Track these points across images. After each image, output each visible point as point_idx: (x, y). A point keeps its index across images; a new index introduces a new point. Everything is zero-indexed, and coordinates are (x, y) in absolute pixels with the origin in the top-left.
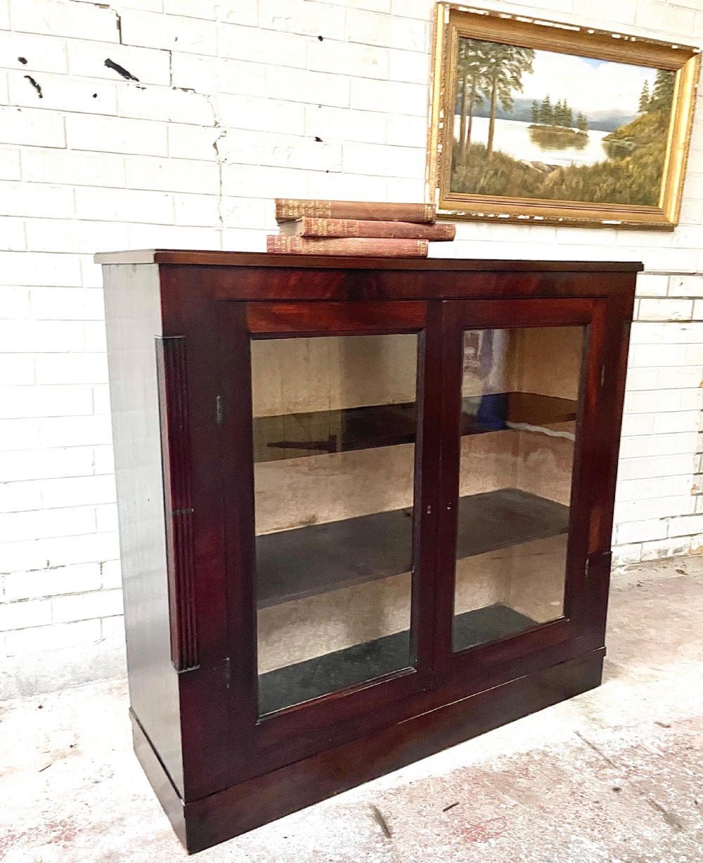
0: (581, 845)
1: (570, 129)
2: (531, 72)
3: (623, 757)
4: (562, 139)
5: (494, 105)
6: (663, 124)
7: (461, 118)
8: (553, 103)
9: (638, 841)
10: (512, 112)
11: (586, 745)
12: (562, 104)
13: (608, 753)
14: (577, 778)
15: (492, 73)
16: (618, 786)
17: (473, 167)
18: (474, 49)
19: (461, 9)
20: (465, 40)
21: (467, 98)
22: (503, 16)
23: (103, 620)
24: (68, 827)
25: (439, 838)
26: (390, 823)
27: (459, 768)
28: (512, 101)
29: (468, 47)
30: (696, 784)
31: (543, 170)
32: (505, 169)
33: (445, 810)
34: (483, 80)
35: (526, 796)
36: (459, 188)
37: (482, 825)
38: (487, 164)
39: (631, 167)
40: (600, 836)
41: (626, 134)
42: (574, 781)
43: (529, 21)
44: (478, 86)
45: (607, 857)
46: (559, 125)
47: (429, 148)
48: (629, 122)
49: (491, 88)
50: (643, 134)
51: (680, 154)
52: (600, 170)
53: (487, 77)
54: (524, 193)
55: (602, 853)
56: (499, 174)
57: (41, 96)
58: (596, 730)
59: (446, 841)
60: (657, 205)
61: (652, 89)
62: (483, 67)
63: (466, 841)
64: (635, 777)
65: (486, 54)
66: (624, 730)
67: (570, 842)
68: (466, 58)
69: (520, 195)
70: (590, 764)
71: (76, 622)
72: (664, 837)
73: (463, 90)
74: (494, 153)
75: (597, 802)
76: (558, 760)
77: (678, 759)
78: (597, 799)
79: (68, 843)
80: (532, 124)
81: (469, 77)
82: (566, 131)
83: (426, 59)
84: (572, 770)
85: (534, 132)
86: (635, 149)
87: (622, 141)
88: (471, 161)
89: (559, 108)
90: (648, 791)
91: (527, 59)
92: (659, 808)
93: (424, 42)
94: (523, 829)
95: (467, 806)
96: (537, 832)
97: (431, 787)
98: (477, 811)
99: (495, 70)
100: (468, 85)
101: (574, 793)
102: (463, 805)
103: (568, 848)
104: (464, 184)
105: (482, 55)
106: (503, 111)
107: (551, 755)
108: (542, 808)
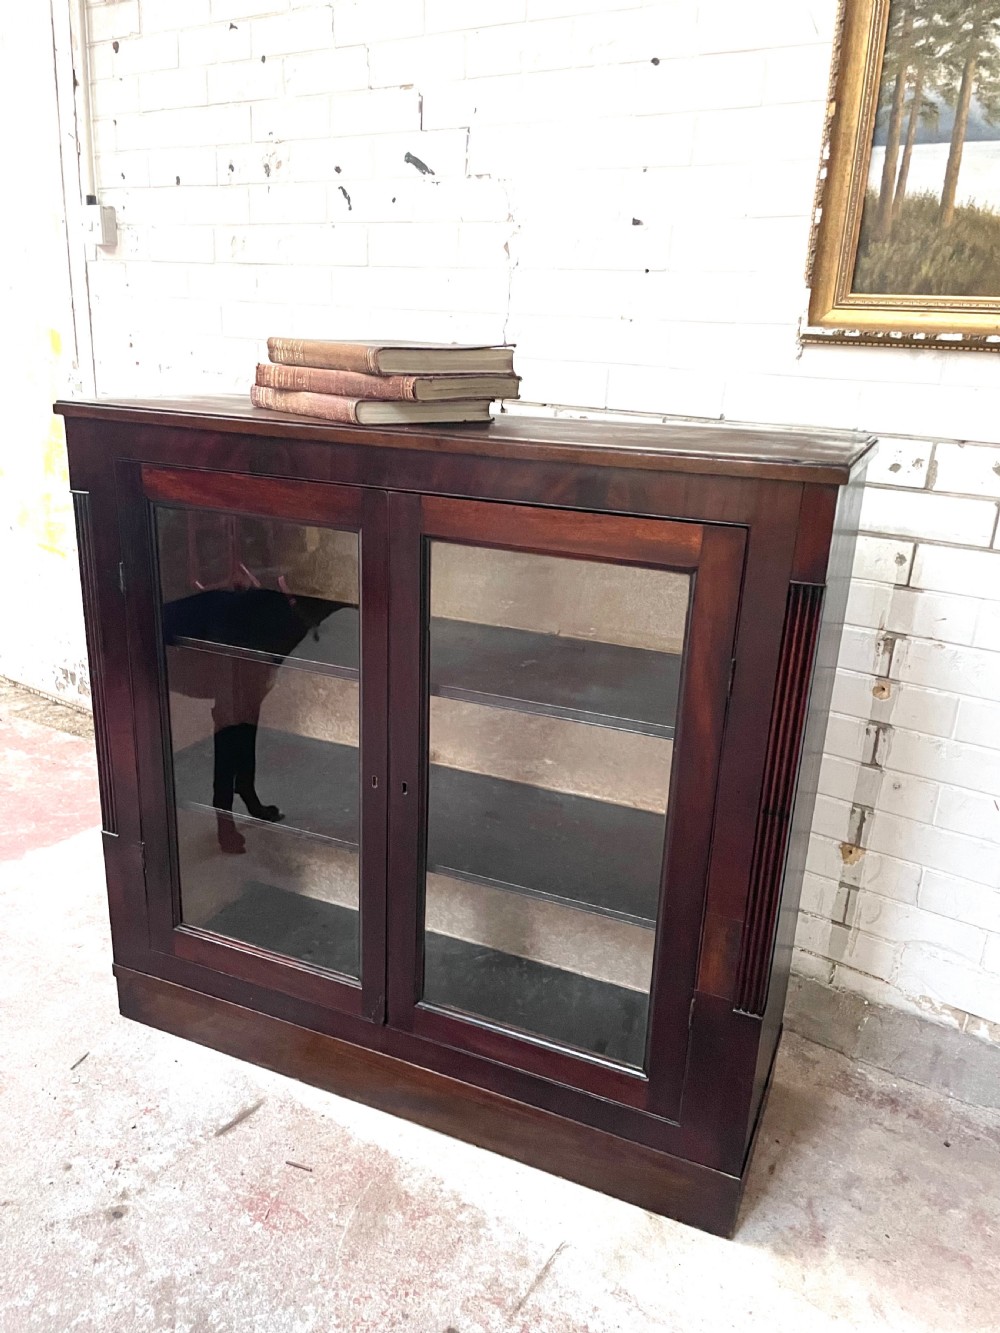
3: (545, 1323)
5: (963, 116)
7: (887, 152)
11: (543, 1266)
13: (543, 1299)
14: (448, 1277)
15: (963, 53)
17: (908, 242)
18: (924, 14)
21: (901, 111)
25: (237, 1176)
26: (241, 1127)
27: (382, 1147)
29: (912, 12)
32: (980, 241)
33: (290, 1164)
34: (943, 70)
36: (871, 284)
37: (283, 1207)
38: (937, 236)
42: (437, 1275)
44: (928, 84)
49: (958, 84)
53: (952, 63)
56: (967, 252)
57: (350, 209)
58: (591, 1269)
59: (236, 1184)
62: (942, 45)
63: (245, 1202)
65: (952, 16)
67: (298, 1307)
68: (906, 35)
70: (493, 1283)
73: (894, 98)
74: (957, 212)
75: (405, 1316)
76: (476, 1243)
78: (413, 1314)
81: (910, 70)
84: (464, 1266)
88: (903, 231)
94: (295, 1248)
95: (312, 1181)
96: (299, 1266)
97: (326, 1136)
98: (306, 1194)
99: (970, 46)
100: (907, 85)
101: (409, 1282)
102: (311, 1177)
103: (284, 1308)
104: (883, 277)
105: (941, 22)
106: (983, 123)
107: (482, 1231)
108: (353, 1255)
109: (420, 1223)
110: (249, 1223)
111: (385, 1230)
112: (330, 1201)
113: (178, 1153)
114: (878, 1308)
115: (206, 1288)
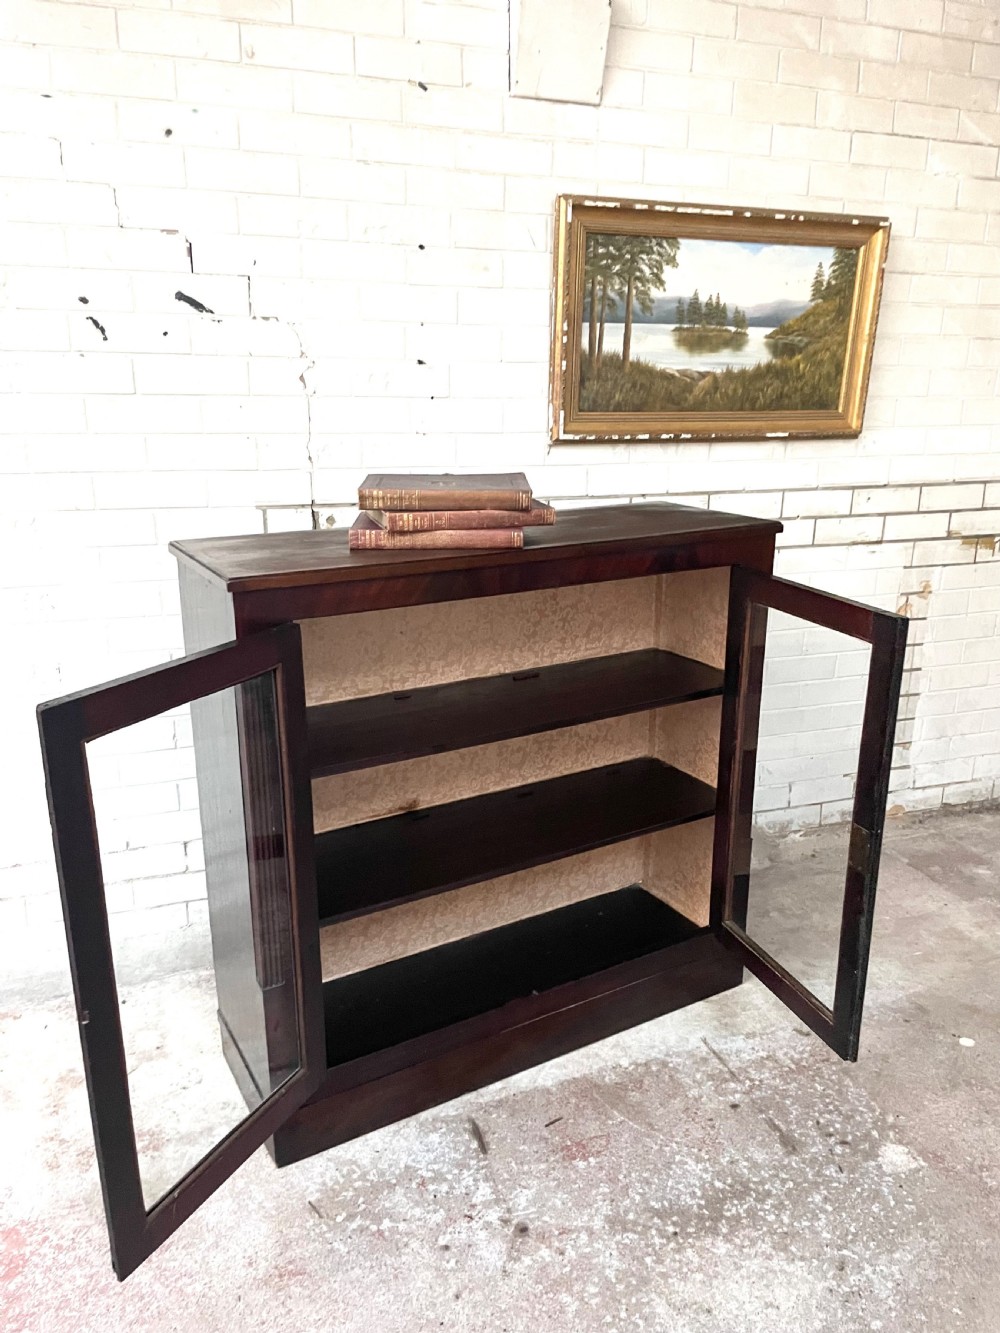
0: (685, 1167)
1: (725, 328)
2: (675, 265)
3: (750, 1070)
4: (714, 341)
5: (631, 308)
6: (843, 313)
7: (590, 326)
8: (703, 299)
9: (745, 1164)
10: (652, 315)
11: (712, 1054)
12: (714, 301)
13: (734, 1064)
14: (694, 1092)
15: (627, 272)
16: (737, 1103)
17: (607, 380)
18: (605, 246)
19: (588, 203)
20: (593, 236)
21: (596, 302)
22: (638, 207)
23: (190, 904)
24: (156, 1136)
25: (536, 1156)
26: (488, 1138)
27: (568, 1078)
28: (652, 301)
29: (597, 244)
30: (823, 1102)
31: (693, 379)
32: (644, 381)
33: (547, 1126)
34: (617, 280)
35: (637, 1112)
36: (589, 406)
37: (584, 1142)
38: (622, 377)
39: (802, 366)
40: (707, 1157)
41: (795, 328)
42: (690, 1096)
43: (670, 209)
44: (610, 288)
45: (709, 1179)
46: (711, 324)
47: (552, 364)
48: (799, 314)
49: (626, 289)
50: (816, 327)
51: (863, 349)
52: (761, 373)
53: (621, 277)
54: (670, 405)
55: (705, 1176)
56: (638, 386)
57: (105, 338)
58: (726, 1037)
59: (544, 1158)
60: (837, 408)
61: (827, 272)
62: (615, 265)
63: (564, 1159)
64: (758, 1093)
65: (618, 249)
66: (758, 1039)
67: (674, 1163)
68: (595, 256)
69: (663, 409)
70: (711, 1077)
71: (159, 906)
72: (775, 1160)
73: (592, 293)
74: (632, 364)
75: (711, 1120)
76: (677, 1071)
77: (811, 1073)
78: (711, 1117)
79: (156, 1154)
80: (678, 325)
81: (599, 278)
82: (720, 331)
83: (548, 259)
84: (691, 1083)
85: (680, 335)
86: (807, 344)
87: (790, 338)
88: (603, 374)
89: (711, 304)
90: (769, 1109)
91: (669, 251)
92: (776, 1128)
93: (545, 240)
94: (626, 1148)
95: (571, 1121)
96: (640, 1152)
97: (536, 1100)
98: (581, 1127)
99: (630, 267)
100: (598, 287)
101: (688, 1109)
102: (568, 1120)
103: (671, 1169)
104: (595, 401)
105: (614, 252)
106: (641, 313)
107: (671, 1065)
108: (650, 1125)
109: (645, 1087)
110: (585, 1163)
111: (640, 1104)
112: (596, 1119)
113: (486, 1180)
114: (810, 965)
115: (628, 1201)
